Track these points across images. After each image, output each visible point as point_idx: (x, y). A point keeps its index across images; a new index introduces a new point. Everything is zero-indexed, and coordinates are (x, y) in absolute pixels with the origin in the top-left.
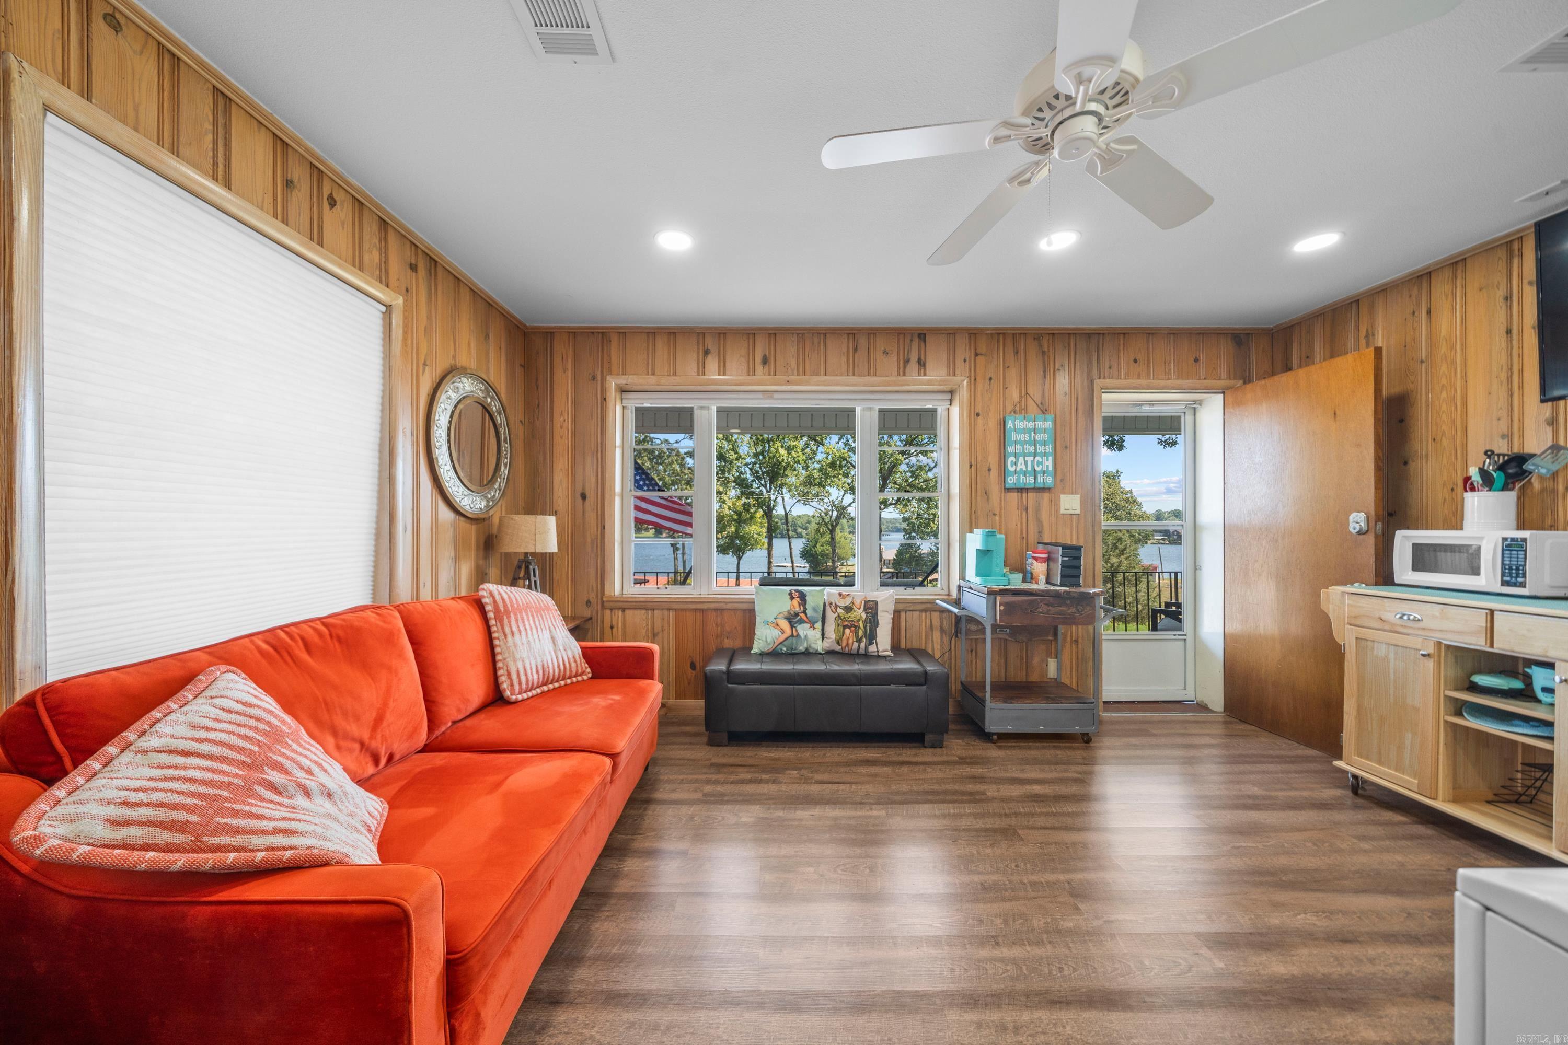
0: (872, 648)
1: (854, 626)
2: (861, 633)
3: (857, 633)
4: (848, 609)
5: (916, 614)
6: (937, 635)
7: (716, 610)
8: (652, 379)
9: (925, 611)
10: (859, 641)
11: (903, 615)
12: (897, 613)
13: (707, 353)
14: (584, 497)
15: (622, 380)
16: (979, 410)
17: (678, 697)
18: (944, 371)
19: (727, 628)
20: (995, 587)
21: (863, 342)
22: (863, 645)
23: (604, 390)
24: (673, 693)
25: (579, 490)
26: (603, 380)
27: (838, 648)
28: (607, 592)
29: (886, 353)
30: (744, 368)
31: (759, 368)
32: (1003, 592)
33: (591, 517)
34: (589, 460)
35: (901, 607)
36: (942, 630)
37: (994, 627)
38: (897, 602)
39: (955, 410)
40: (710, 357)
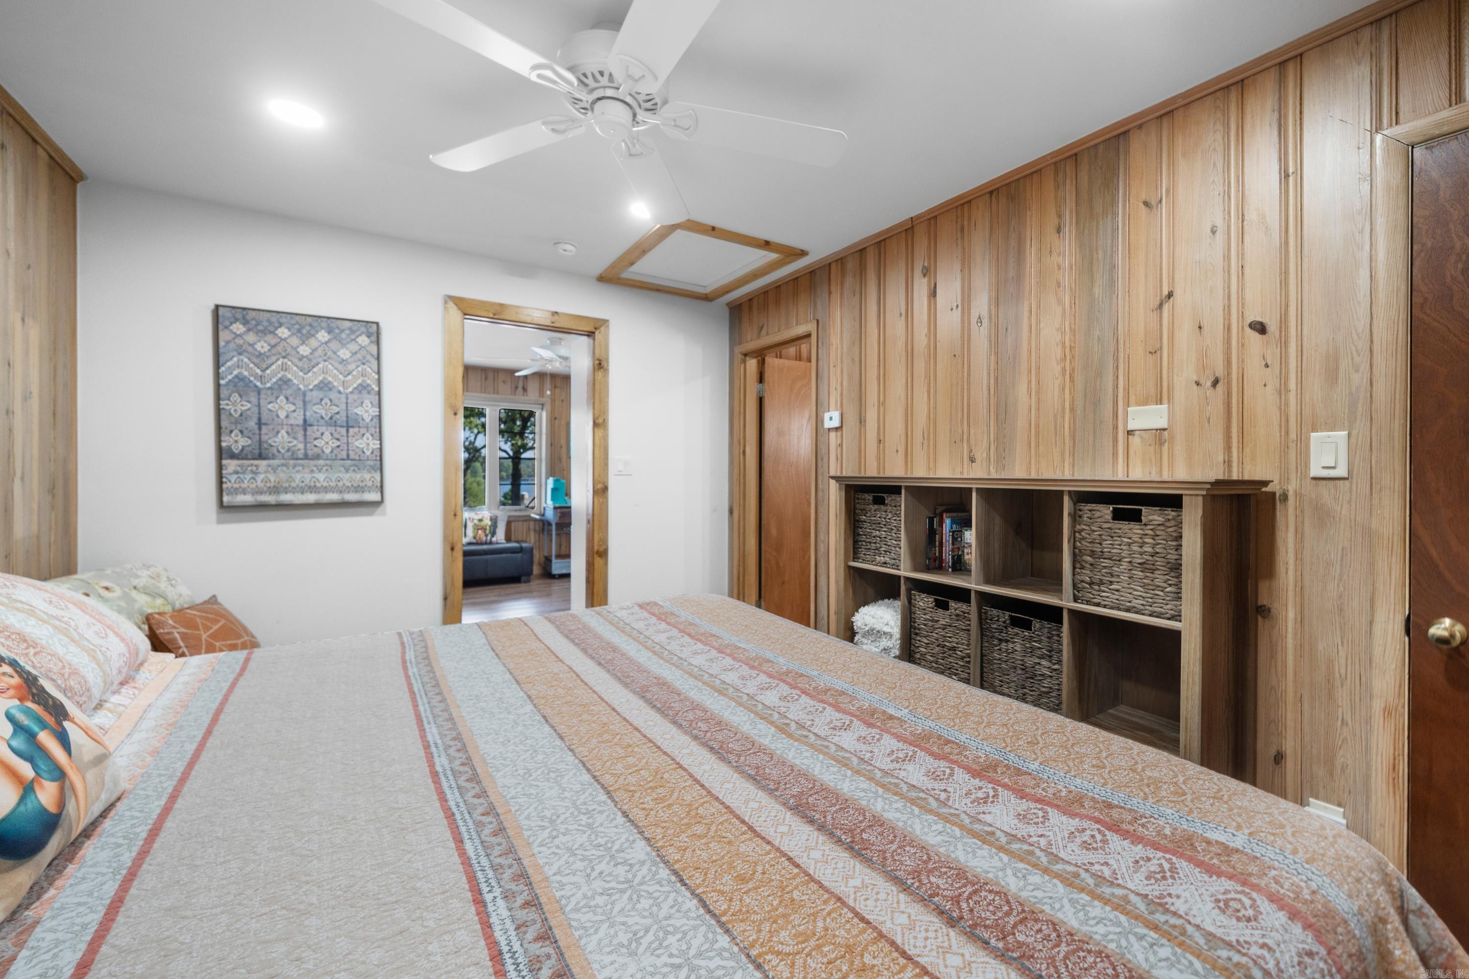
0: (494, 539)
1: (484, 529)
2: (488, 532)
3: (485, 532)
4: (480, 520)
5: (520, 523)
6: (532, 534)
9: (526, 521)
10: (486, 536)
11: (513, 524)
12: (509, 524)
16: (556, 415)
18: (537, 394)
20: (557, 505)
21: (491, 375)
22: (489, 538)
27: (474, 541)
29: (504, 382)
32: (560, 508)
35: (511, 519)
36: (535, 531)
37: (557, 524)
38: (509, 517)
39: (544, 414)
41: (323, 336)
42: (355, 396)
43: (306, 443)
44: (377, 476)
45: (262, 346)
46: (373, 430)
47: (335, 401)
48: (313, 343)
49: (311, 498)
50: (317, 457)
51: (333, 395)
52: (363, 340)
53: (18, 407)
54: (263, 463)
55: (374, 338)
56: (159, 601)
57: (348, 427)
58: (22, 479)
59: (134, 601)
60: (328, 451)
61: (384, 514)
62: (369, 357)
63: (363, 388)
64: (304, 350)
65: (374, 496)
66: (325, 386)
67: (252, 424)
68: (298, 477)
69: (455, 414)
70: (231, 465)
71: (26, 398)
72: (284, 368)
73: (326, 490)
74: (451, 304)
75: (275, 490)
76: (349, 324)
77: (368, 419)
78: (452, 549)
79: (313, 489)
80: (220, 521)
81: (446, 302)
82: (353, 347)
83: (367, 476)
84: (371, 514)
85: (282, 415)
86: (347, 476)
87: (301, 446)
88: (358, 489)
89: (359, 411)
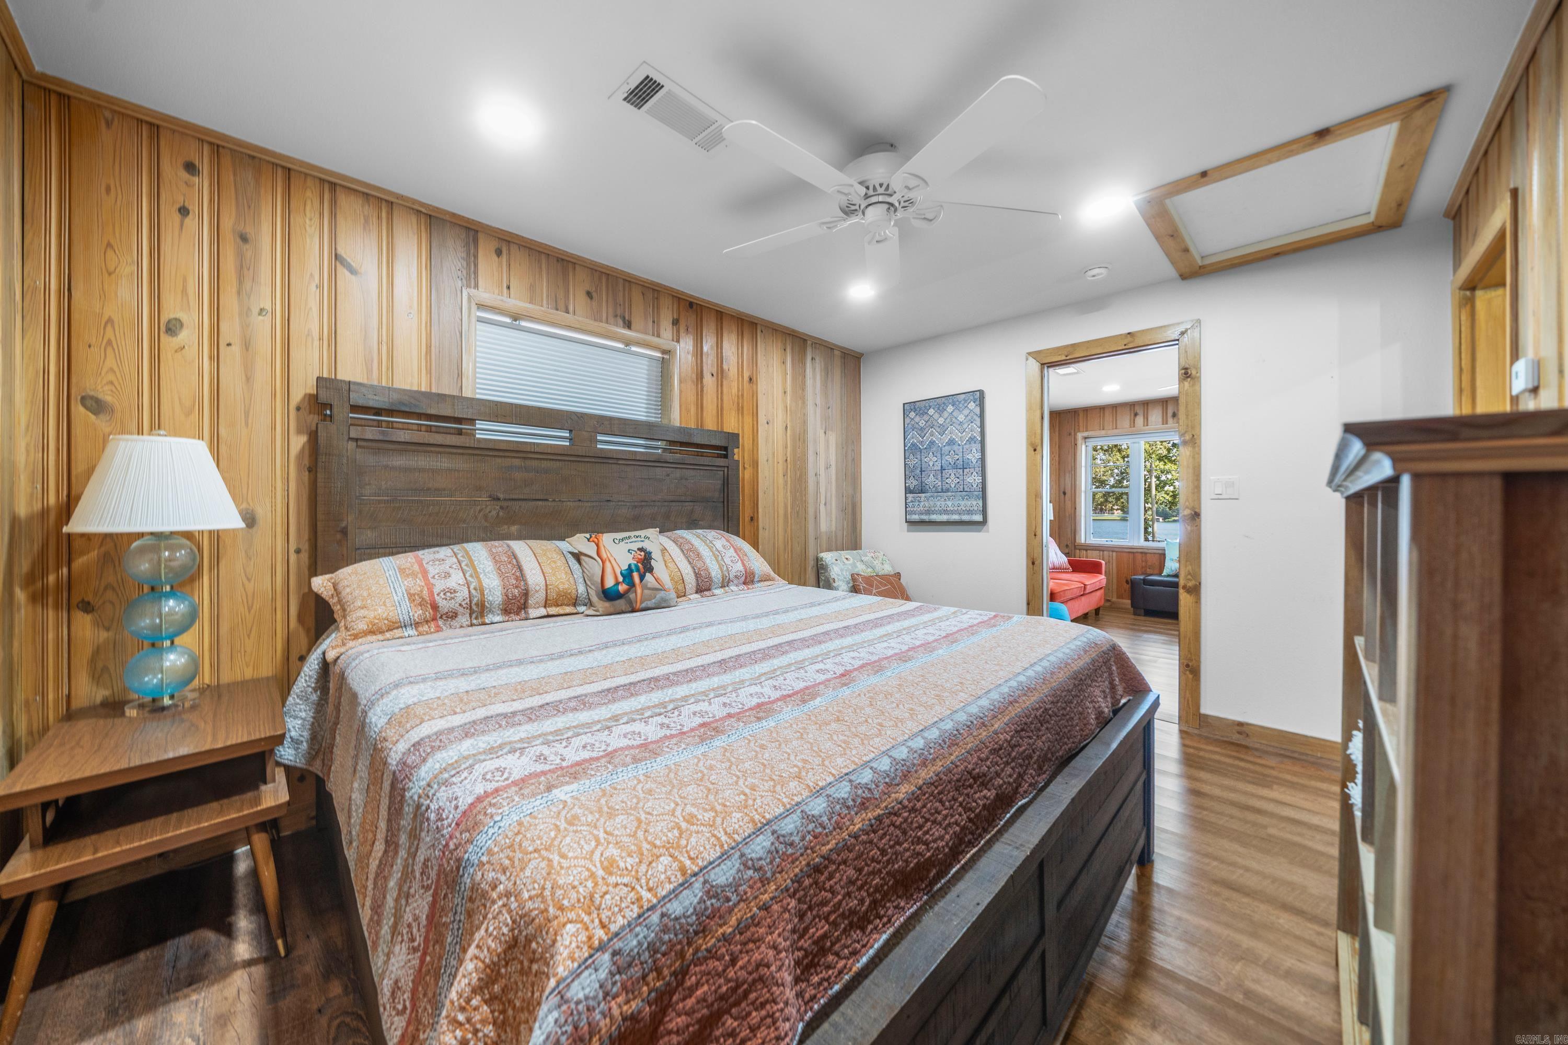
7: (1142, 553)
8: (1103, 432)
13: (1136, 415)
14: (1064, 493)
15: (1086, 434)
17: (1118, 597)
19: (1149, 564)
23: (1075, 439)
24: (1115, 595)
25: (1062, 490)
26: (1075, 434)
28: (1077, 541)
30: (1160, 420)
31: (1170, 420)
33: (1069, 504)
34: (1067, 475)
40: (1138, 417)
41: (950, 408)
42: (967, 446)
43: (942, 481)
44: (980, 503)
45: (922, 423)
46: (977, 469)
47: (957, 452)
48: (946, 414)
49: (944, 518)
50: (948, 490)
51: (956, 447)
52: (972, 405)
53: (822, 472)
54: (923, 495)
55: (978, 403)
56: (870, 570)
57: (964, 468)
58: (825, 504)
59: (856, 567)
60: (953, 486)
61: (988, 531)
62: (975, 417)
63: (972, 440)
64: (941, 421)
65: (978, 518)
66: (951, 442)
67: (918, 471)
68: (938, 503)
69: (1035, 450)
70: (910, 496)
71: (827, 467)
72: (932, 435)
73: (952, 512)
74: (1031, 359)
75: (928, 512)
76: (963, 396)
77: (974, 461)
78: (1033, 563)
79: (946, 512)
80: (908, 531)
81: (1027, 359)
82: (966, 412)
83: (974, 503)
84: (980, 531)
85: (931, 464)
86: (962, 503)
87: (940, 484)
88: (969, 512)
89: (970, 457)
